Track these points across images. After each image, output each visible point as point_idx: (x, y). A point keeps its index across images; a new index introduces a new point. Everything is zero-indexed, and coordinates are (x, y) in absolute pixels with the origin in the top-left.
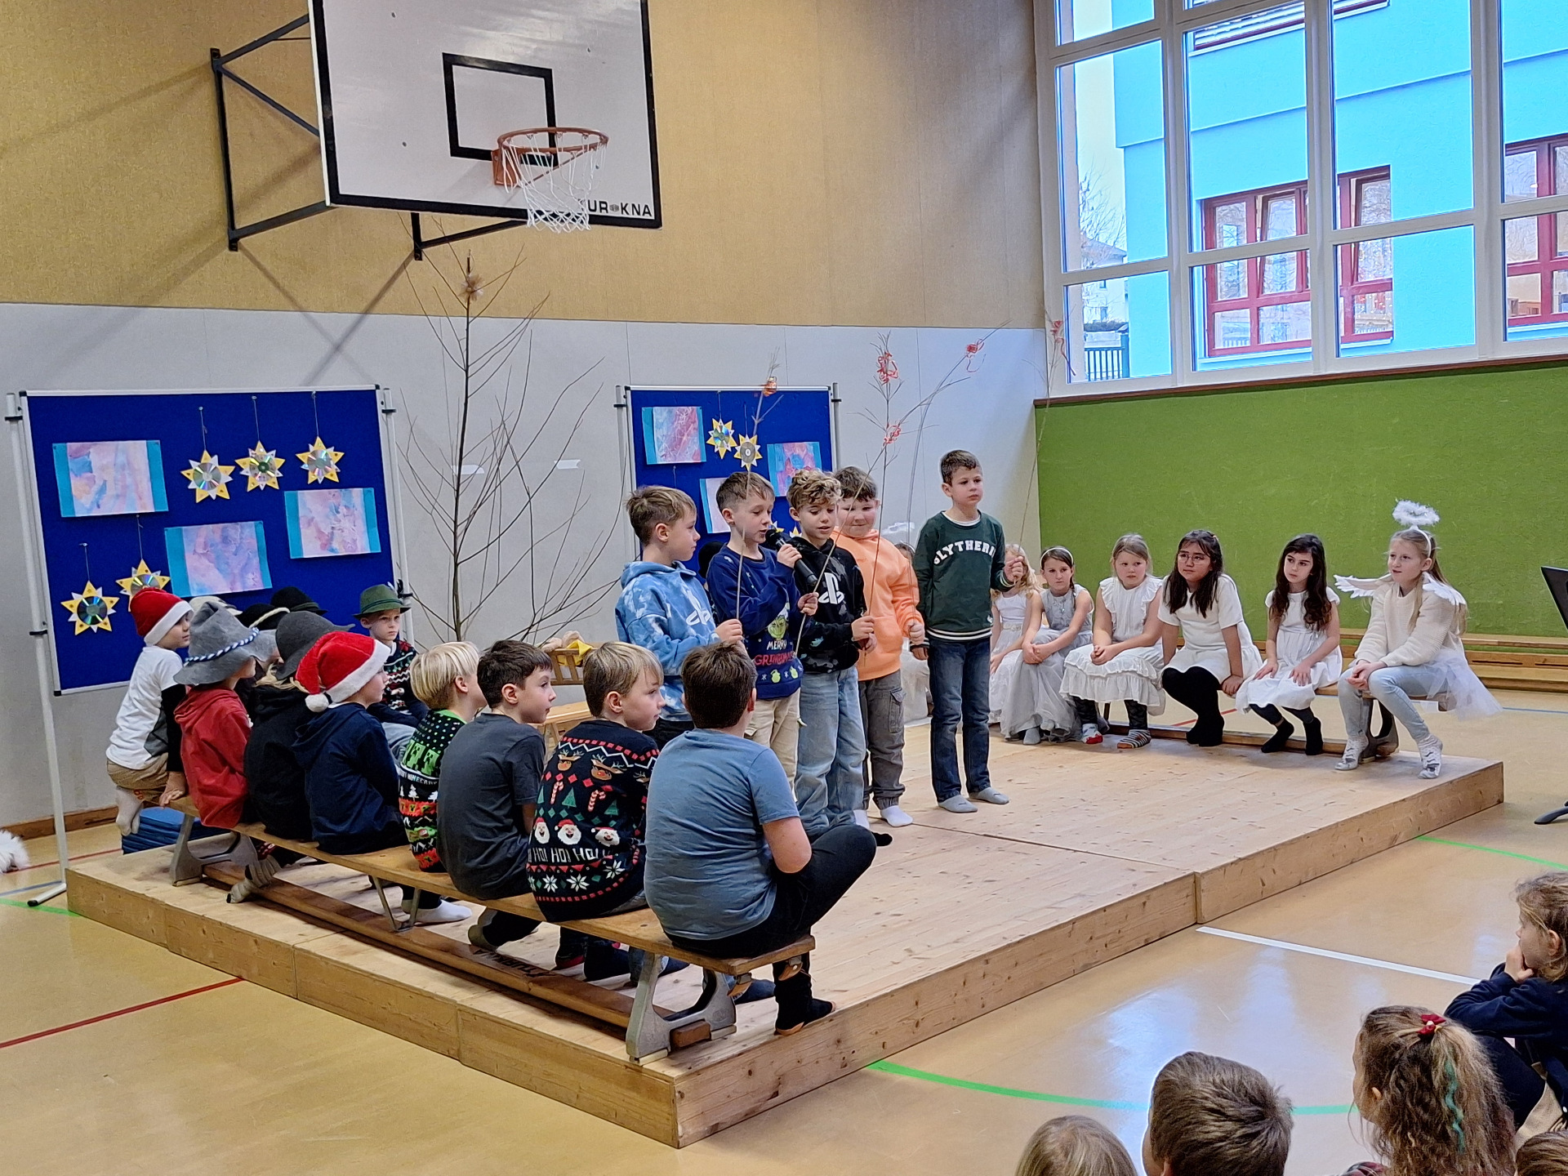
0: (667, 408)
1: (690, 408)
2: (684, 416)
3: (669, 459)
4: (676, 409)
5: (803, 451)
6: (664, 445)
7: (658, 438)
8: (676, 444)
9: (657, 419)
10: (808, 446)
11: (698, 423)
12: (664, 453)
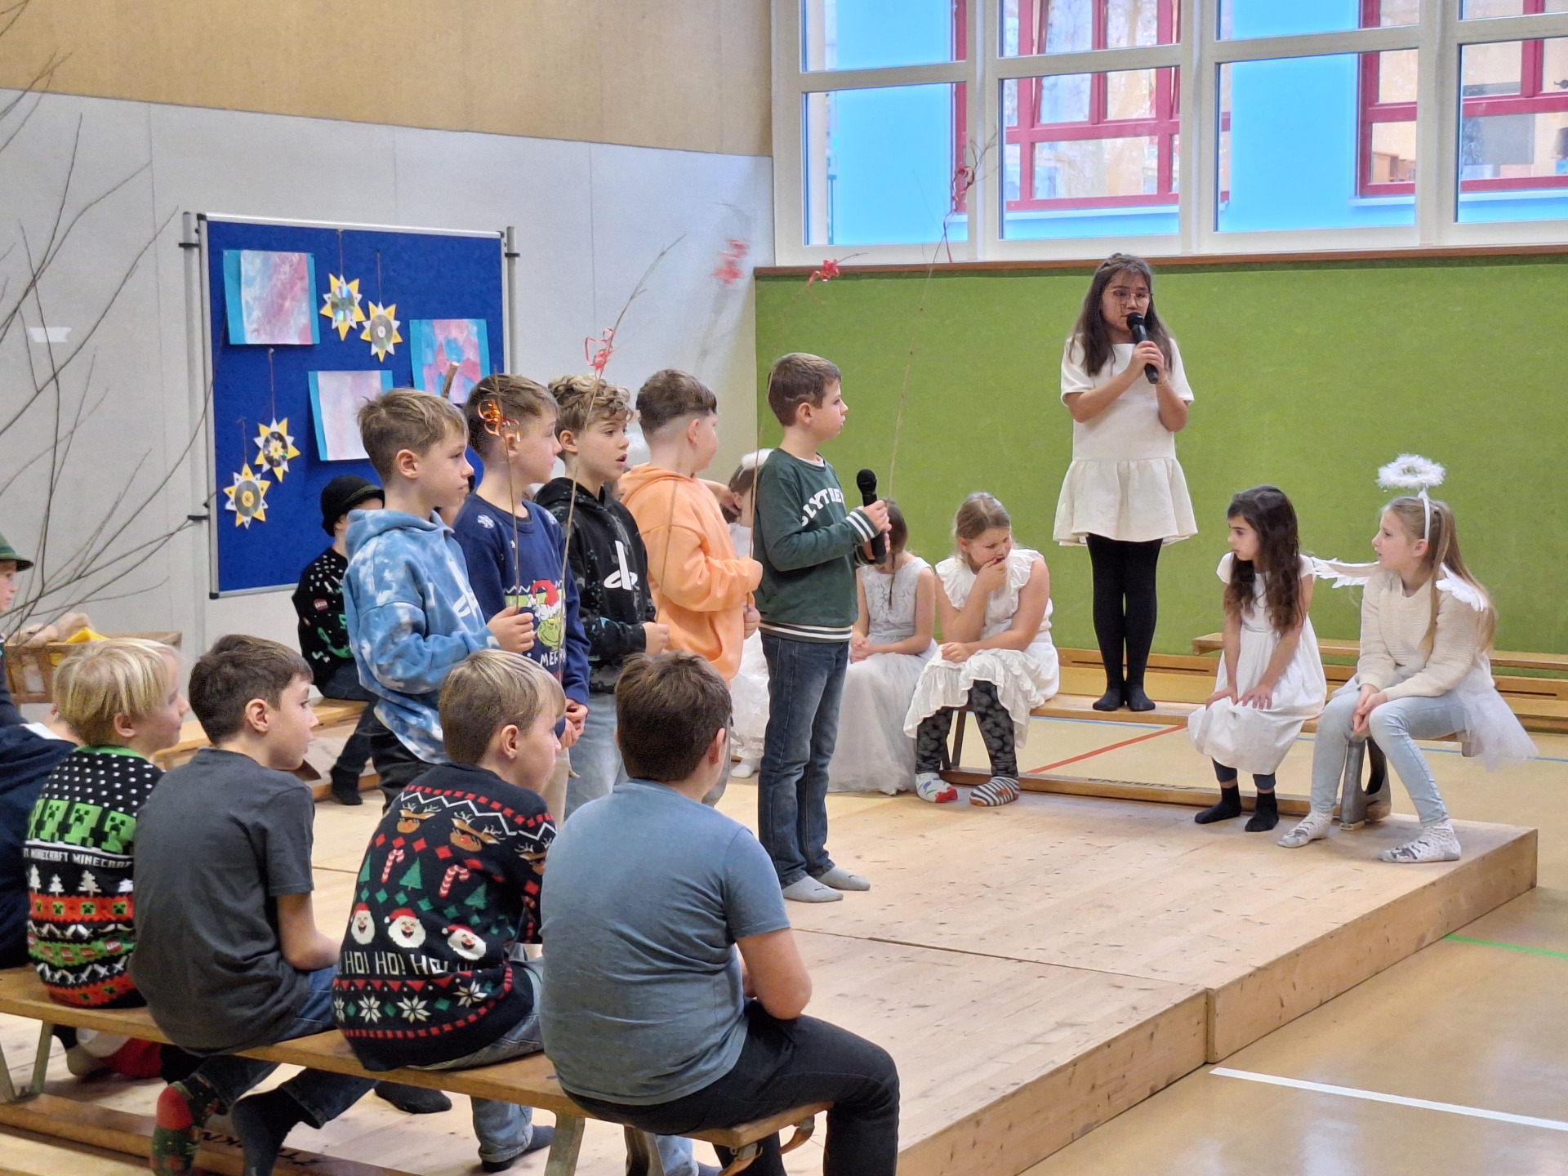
0: (262, 253)
1: (297, 254)
2: (286, 268)
3: (264, 337)
4: (275, 256)
5: (462, 333)
6: (256, 314)
7: (247, 302)
8: (275, 313)
9: (246, 270)
10: (470, 325)
11: (307, 282)
12: (255, 326)
